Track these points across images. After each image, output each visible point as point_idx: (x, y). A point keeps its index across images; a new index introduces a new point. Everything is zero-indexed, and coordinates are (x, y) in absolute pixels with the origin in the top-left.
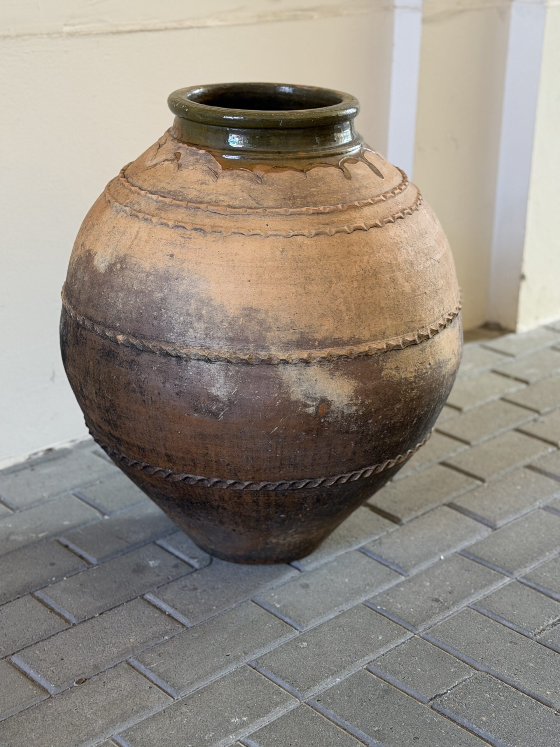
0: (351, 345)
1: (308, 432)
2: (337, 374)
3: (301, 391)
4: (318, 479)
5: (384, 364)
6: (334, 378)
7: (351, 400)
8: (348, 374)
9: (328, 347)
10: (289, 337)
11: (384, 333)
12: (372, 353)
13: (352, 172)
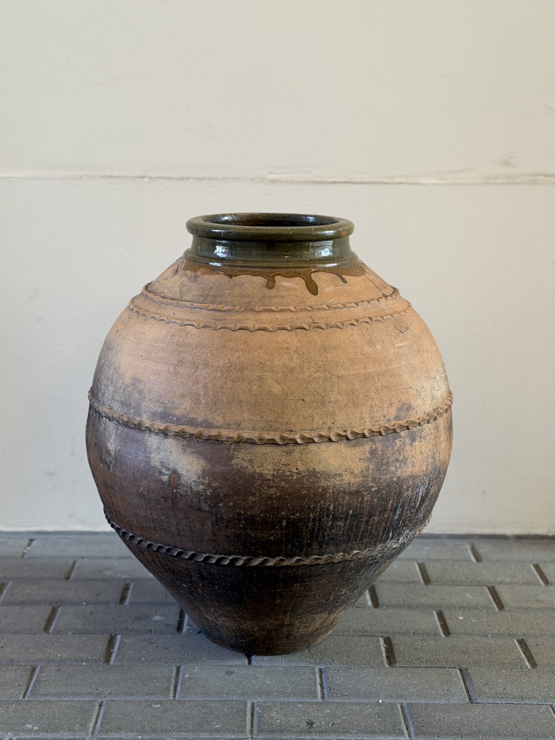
0: (204, 427)
1: (166, 499)
2: (189, 450)
3: (159, 459)
4: (189, 552)
5: (236, 453)
6: (186, 453)
7: (199, 478)
8: (198, 453)
9: (184, 425)
10: (156, 409)
11: (239, 425)
12: (223, 440)
13: (277, 283)
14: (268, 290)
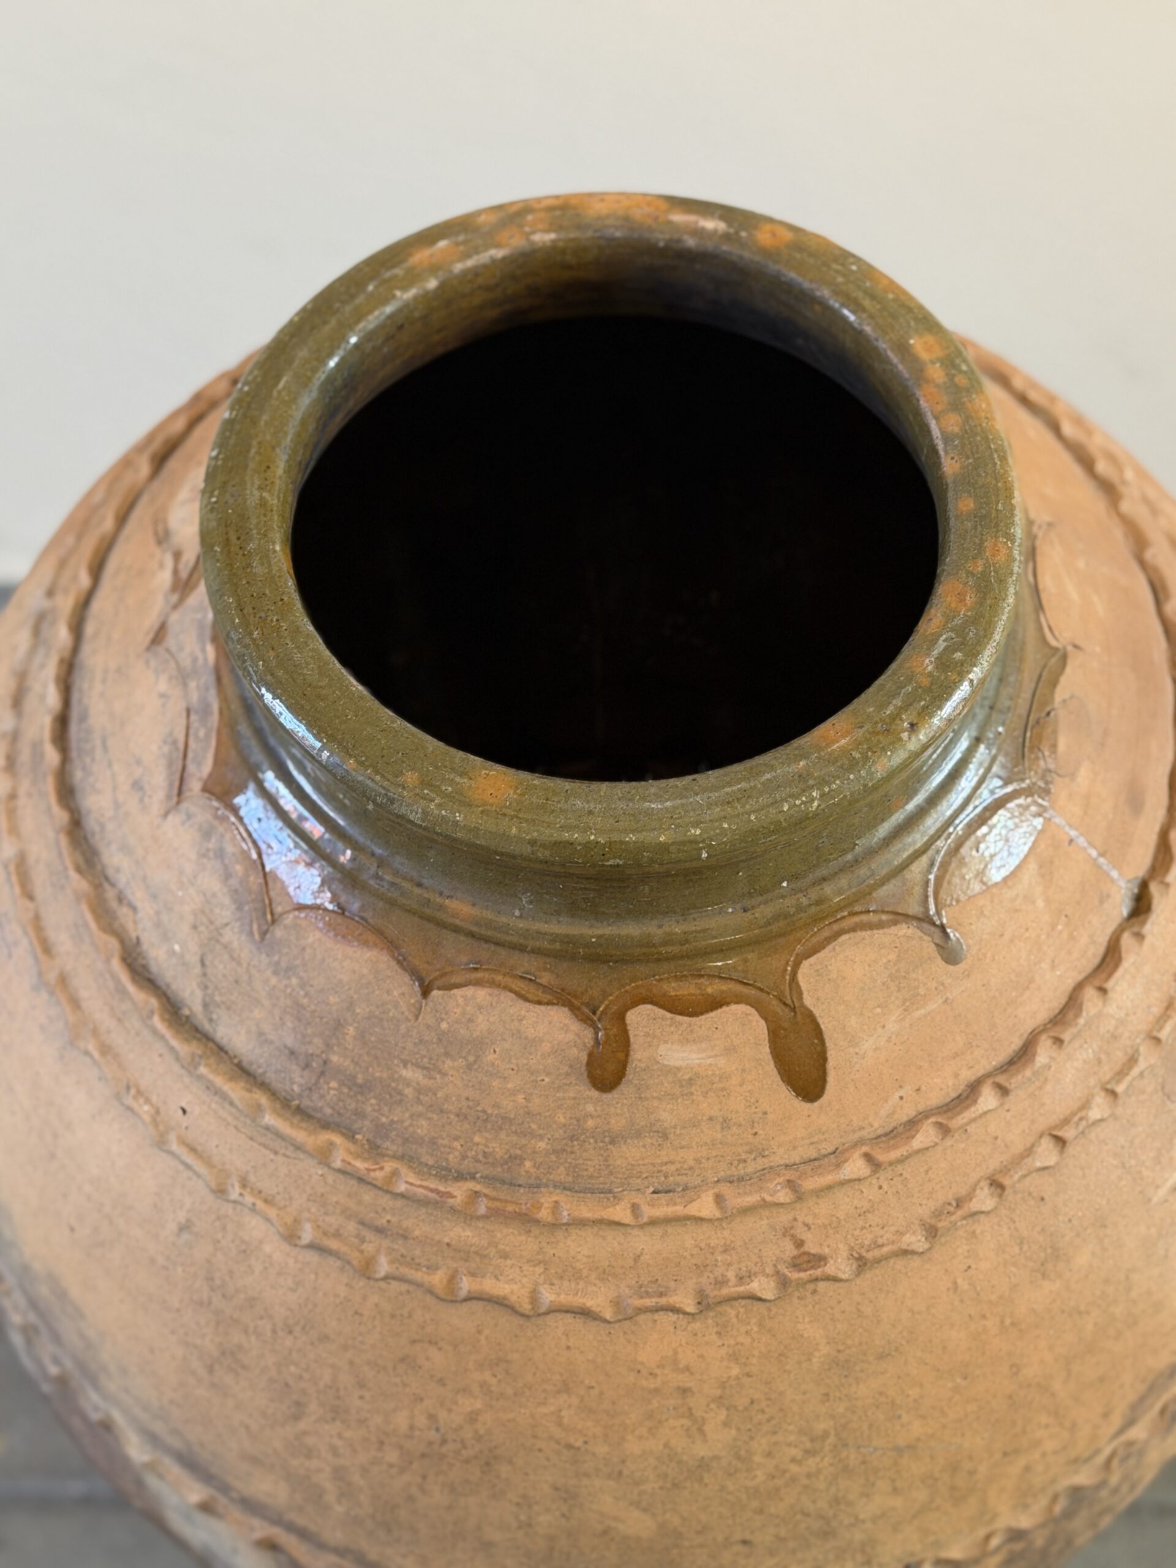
10: (156, 1429)
13: (639, 1055)
14: (595, 1093)
